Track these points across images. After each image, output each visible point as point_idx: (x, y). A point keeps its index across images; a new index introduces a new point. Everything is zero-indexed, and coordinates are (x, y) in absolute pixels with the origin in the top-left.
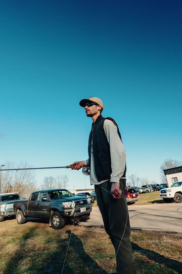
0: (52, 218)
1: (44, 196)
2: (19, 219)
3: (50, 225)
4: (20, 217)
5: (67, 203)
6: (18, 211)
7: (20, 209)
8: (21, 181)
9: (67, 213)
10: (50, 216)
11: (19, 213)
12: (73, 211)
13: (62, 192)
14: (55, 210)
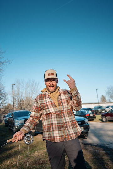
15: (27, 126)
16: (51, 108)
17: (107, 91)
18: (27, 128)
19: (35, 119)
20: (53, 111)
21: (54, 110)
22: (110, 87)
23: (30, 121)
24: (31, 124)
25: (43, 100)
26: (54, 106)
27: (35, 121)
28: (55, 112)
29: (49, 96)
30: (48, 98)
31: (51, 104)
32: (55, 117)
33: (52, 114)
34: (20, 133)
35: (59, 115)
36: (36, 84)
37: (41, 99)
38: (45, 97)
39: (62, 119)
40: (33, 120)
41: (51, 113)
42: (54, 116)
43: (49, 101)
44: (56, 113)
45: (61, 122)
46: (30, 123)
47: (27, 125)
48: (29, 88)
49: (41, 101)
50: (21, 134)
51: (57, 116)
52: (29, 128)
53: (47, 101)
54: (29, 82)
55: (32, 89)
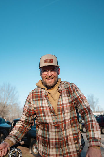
3: (31, 152)
15: (14, 136)
16: (48, 116)
18: (14, 137)
19: (26, 124)
20: (51, 121)
21: (52, 119)
23: (19, 128)
24: (21, 132)
25: (38, 102)
26: (52, 114)
27: (26, 128)
28: (54, 123)
29: (47, 95)
30: (46, 101)
31: (48, 110)
32: (54, 130)
33: (50, 125)
34: (4, 146)
35: (58, 128)
36: (12, 88)
37: (36, 100)
38: (42, 97)
39: (62, 133)
40: (24, 126)
41: (48, 124)
42: (52, 129)
43: (47, 105)
44: (54, 125)
45: (60, 137)
46: (18, 130)
47: (14, 134)
49: (35, 102)
50: (5, 148)
51: (55, 129)
52: (17, 138)
53: (44, 105)
54: (4, 86)
55: (8, 94)
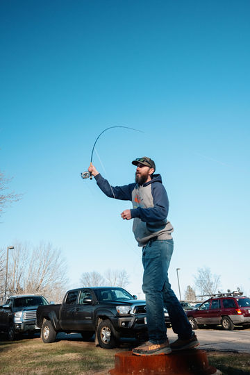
0: (100, 332)
1: (86, 297)
2: (45, 334)
3: (97, 343)
4: (48, 331)
5: (123, 308)
6: (45, 320)
7: (48, 319)
8: (40, 279)
9: (123, 324)
10: (96, 328)
11: (46, 325)
12: (132, 320)
13: (116, 292)
14: (104, 318)
17: (198, 277)
22: (204, 270)
36: (54, 252)
48: (38, 261)
54: (40, 247)
